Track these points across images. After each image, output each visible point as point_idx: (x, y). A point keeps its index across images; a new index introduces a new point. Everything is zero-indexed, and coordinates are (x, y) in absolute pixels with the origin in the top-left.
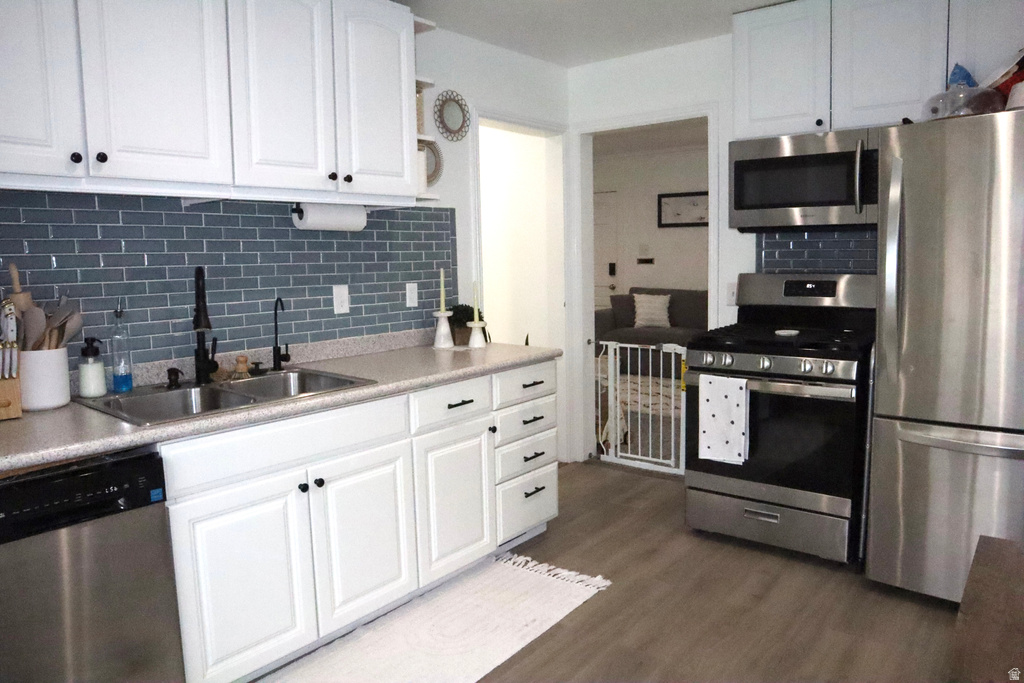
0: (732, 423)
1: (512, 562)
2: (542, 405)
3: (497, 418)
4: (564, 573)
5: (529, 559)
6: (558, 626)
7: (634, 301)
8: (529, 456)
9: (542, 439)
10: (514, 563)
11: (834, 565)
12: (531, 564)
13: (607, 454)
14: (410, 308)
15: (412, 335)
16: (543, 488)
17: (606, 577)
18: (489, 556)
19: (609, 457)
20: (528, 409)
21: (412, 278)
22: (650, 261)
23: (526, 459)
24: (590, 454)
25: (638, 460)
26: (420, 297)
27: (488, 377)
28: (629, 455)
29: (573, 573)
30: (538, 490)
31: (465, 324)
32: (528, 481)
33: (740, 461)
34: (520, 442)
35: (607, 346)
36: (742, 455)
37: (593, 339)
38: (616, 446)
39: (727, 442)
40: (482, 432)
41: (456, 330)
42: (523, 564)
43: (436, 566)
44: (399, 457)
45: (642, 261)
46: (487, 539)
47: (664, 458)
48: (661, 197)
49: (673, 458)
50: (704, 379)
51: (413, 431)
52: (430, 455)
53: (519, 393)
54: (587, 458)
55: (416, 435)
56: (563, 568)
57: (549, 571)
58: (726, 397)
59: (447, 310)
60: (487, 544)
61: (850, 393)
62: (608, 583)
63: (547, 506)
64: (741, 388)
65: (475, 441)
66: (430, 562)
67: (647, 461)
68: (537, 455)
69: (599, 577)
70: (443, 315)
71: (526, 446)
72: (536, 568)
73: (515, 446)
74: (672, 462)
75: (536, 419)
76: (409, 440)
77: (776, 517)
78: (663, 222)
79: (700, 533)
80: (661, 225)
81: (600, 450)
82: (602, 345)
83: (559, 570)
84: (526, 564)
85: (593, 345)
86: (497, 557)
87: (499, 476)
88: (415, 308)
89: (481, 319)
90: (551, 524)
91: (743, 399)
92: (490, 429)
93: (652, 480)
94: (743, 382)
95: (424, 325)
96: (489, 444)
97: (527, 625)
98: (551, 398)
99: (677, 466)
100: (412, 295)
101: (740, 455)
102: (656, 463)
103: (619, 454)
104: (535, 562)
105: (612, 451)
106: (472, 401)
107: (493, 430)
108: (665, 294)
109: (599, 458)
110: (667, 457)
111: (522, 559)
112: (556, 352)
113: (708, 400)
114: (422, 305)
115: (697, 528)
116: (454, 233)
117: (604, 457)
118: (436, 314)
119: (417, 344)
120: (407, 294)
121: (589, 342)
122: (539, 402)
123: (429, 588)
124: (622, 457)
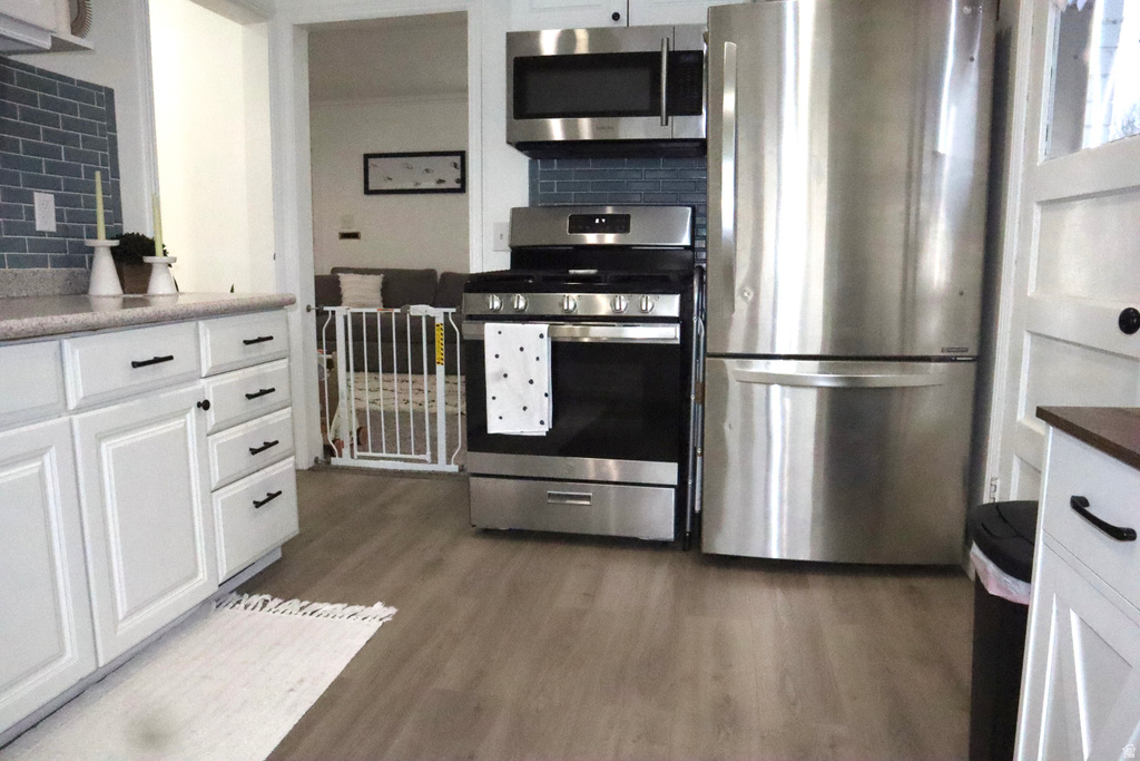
0: (531, 382)
1: (242, 605)
2: (273, 372)
3: (208, 389)
4: (327, 607)
5: (268, 597)
6: (340, 683)
7: (339, 282)
8: (257, 447)
9: (275, 422)
10: (246, 607)
11: (658, 546)
12: (272, 604)
13: (340, 456)
14: (42, 233)
15: (50, 277)
16: (280, 493)
17: (387, 604)
18: (206, 602)
19: (343, 460)
20: (251, 378)
21: (44, 185)
22: (355, 236)
23: (254, 451)
24: (317, 458)
25: (384, 458)
26: (59, 217)
27: (193, 324)
28: (370, 454)
29: (339, 606)
30: (271, 497)
31: (141, 260)
32: (255, 484)
33: (542, 431)
34: (243, 426)
35: (333, 312)
36: (546, 422)
37: (313, 306)
38: (352, 445)
39: (525, 408)
40: (187, 410)
41: (125, 269)
42: (260, 605)
43: (124, 627)
44: (50, 447)
45: (345, 236)
46: (203, 576)
47: (418, 452)
48: (367, 157)
49: (429, 453)
50: (490, 329)
51: (72, 404)
52: (104, 445)
53: (236, 353)
54: (312, 464)
55: (78, 410)
56: (322, 602)
57: (302, 609)
58: (522, 349)
59: (107, 238)
60: (203, 583)
61: (671, 333)
62: (392, 610)
63: (284, 521)
64: (541, 336)
65: (176, 424)
66: (116, 622)
67: (396, 459)
68: (267, 445)
69: (378, 606)
70: (103, 244)
71: (251, 432)
72: (282, 608)
73: (236, 433)
74: (427, 456)
75: (263, 392)
76: (65, 419)
77: (588, 498)
78: (371, 187)
79: (489, 533)
80: (367, 191)
81: (328, 451)
82: (327, 312)
83: (316, 606)
84: (265, 604)
85: (313, 312)
86: (217, 601)
87: (216, 479)
88: (51, 234)
89: (165, 253)
90: (288, 547)
91: (544, 349)
92: (199, 405)
93: (403, 483)
94: (543, 327)
95: (68, 263)
96: (198, 428)
97: (292, 690)
98: (282, 364)
99: (435, 459)
100: (45, 212)
101: (542, 423)
102: (406, 460)
103: (356, 453)
104: (277, 601)
105: (346, 451)
106: (171, 358)
107: (205, 405)
108: (376, 274)
109: (329, 463)
110: (420, 451)
111: (256, 599)
112: (287, 298)
113: (497, 356)
114: (63, 231)
115: (483, 526)
116: (113, 128)
117: (335, 461)
118: (90, 243)
119: (57, 291)
120: (36, 209)
121: (309, 309)
122: (267, 368)
123: (113, 666)
124: (359, 457)
